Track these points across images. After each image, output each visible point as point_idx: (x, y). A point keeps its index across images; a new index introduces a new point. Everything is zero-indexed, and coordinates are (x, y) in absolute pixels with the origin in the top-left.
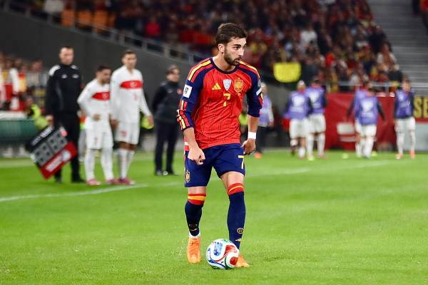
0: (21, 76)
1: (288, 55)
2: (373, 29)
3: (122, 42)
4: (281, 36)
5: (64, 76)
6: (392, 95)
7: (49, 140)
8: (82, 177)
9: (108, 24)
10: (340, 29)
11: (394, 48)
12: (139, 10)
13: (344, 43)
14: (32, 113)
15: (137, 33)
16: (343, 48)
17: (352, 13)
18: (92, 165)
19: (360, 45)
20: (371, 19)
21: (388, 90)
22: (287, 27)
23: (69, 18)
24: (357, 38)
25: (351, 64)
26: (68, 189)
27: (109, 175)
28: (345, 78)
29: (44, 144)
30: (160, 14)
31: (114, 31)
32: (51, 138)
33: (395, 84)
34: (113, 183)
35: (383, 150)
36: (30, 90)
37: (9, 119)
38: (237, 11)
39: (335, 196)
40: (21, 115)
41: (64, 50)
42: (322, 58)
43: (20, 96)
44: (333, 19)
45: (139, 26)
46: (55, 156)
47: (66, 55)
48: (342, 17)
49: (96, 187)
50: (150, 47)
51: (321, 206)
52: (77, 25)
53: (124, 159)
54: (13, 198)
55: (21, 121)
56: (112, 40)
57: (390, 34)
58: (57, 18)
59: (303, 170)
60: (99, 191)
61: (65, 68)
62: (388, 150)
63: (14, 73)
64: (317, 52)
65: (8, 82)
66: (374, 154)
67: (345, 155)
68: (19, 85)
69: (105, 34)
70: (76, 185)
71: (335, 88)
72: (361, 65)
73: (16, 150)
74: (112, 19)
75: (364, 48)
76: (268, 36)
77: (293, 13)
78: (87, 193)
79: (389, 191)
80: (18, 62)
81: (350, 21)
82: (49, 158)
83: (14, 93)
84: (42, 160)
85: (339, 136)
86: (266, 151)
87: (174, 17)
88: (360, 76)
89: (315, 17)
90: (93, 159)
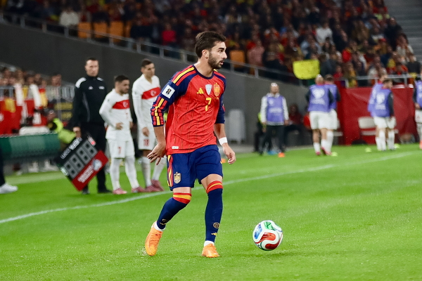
0: (41, 91)
1: (306, 53)
2: (388, 21)
3: (139, 51)
4: (296, 34)
5: (91, 88)
6: (411, 86)
7: (78, 152)
8: (108, 187)
9: (124, 35)
10: (355, 24)
11: (410, 39)
12: (153, 18)
13: (359, 37)
14: (55, 127)
15: (153, 41)
16: (359, 42)
17: (365, 6)
18: (118, 174)
19: (375, 38)
20: (385, 12)
21: (406, 81)
22: (302, 26)
23: (85, 30)
24: (372, 32)
25: (369, 58)
26: (95, 200)
27: (135, 184)
28: (363, 72)
29: (74, 156)
30: (174, 20)
31: (130, 40)
32: (81, 149)
33: (414, 75)
34: (139, 191)
35: (405, 142)
36: (51, 104)
37: (32, 134)
38: (251, 12)
39: (360, 190)
40: (44, 130)
41: (89, 62)
42: (339, 54)
43: (42, 111)
44: (347, 14)
45: (155, 34)
46: (86, 167)
47: (92, 67)
48: (356, 13)
49: (122, 196)
50: (167, 54)
51: (348, 201)
52: (93, 37)
53: (148, 167)
54: (42, 212)
55: (44, 135)
56: (129, 49)
57: (405, 26)
58: (74, 31)
59: (327, 167)
60: (127, 200)
61: (91, 80)
62: (410, 141)
63: (34, 88)
64: (334, 48)
65: (30, 98)
66: (397, 146)
67: (368, 149)
68: (40, 100)
69: (122, 44)
70: (102, 195)
71: (354, 82)
72: (378, 58)
73: (41, 165)
74: (128, 28)
75: (380, 41)
76: (284, 35)
77: (308, 11)
78: (114, 202)
79: (415, 182)
80: (38, 77)
81: (365, 15)
82: (80, 169)
83: (36, 108)
84: (73, 172)
85: (361, 130)
86: (288, 150)
87: (189, 22)
88: (378, 69)
89: (329, 14)
90: (118, 168)
